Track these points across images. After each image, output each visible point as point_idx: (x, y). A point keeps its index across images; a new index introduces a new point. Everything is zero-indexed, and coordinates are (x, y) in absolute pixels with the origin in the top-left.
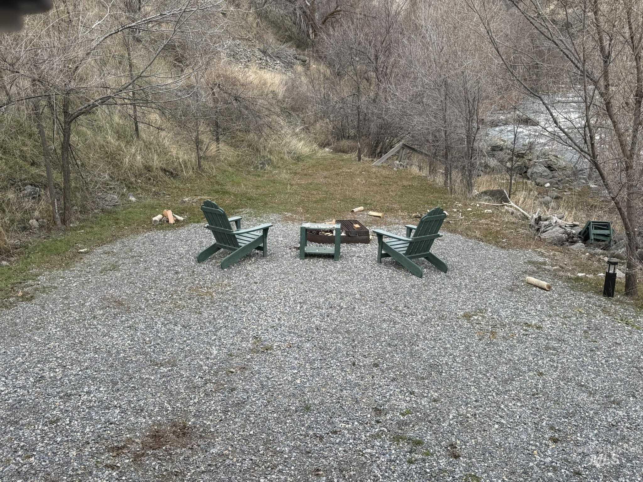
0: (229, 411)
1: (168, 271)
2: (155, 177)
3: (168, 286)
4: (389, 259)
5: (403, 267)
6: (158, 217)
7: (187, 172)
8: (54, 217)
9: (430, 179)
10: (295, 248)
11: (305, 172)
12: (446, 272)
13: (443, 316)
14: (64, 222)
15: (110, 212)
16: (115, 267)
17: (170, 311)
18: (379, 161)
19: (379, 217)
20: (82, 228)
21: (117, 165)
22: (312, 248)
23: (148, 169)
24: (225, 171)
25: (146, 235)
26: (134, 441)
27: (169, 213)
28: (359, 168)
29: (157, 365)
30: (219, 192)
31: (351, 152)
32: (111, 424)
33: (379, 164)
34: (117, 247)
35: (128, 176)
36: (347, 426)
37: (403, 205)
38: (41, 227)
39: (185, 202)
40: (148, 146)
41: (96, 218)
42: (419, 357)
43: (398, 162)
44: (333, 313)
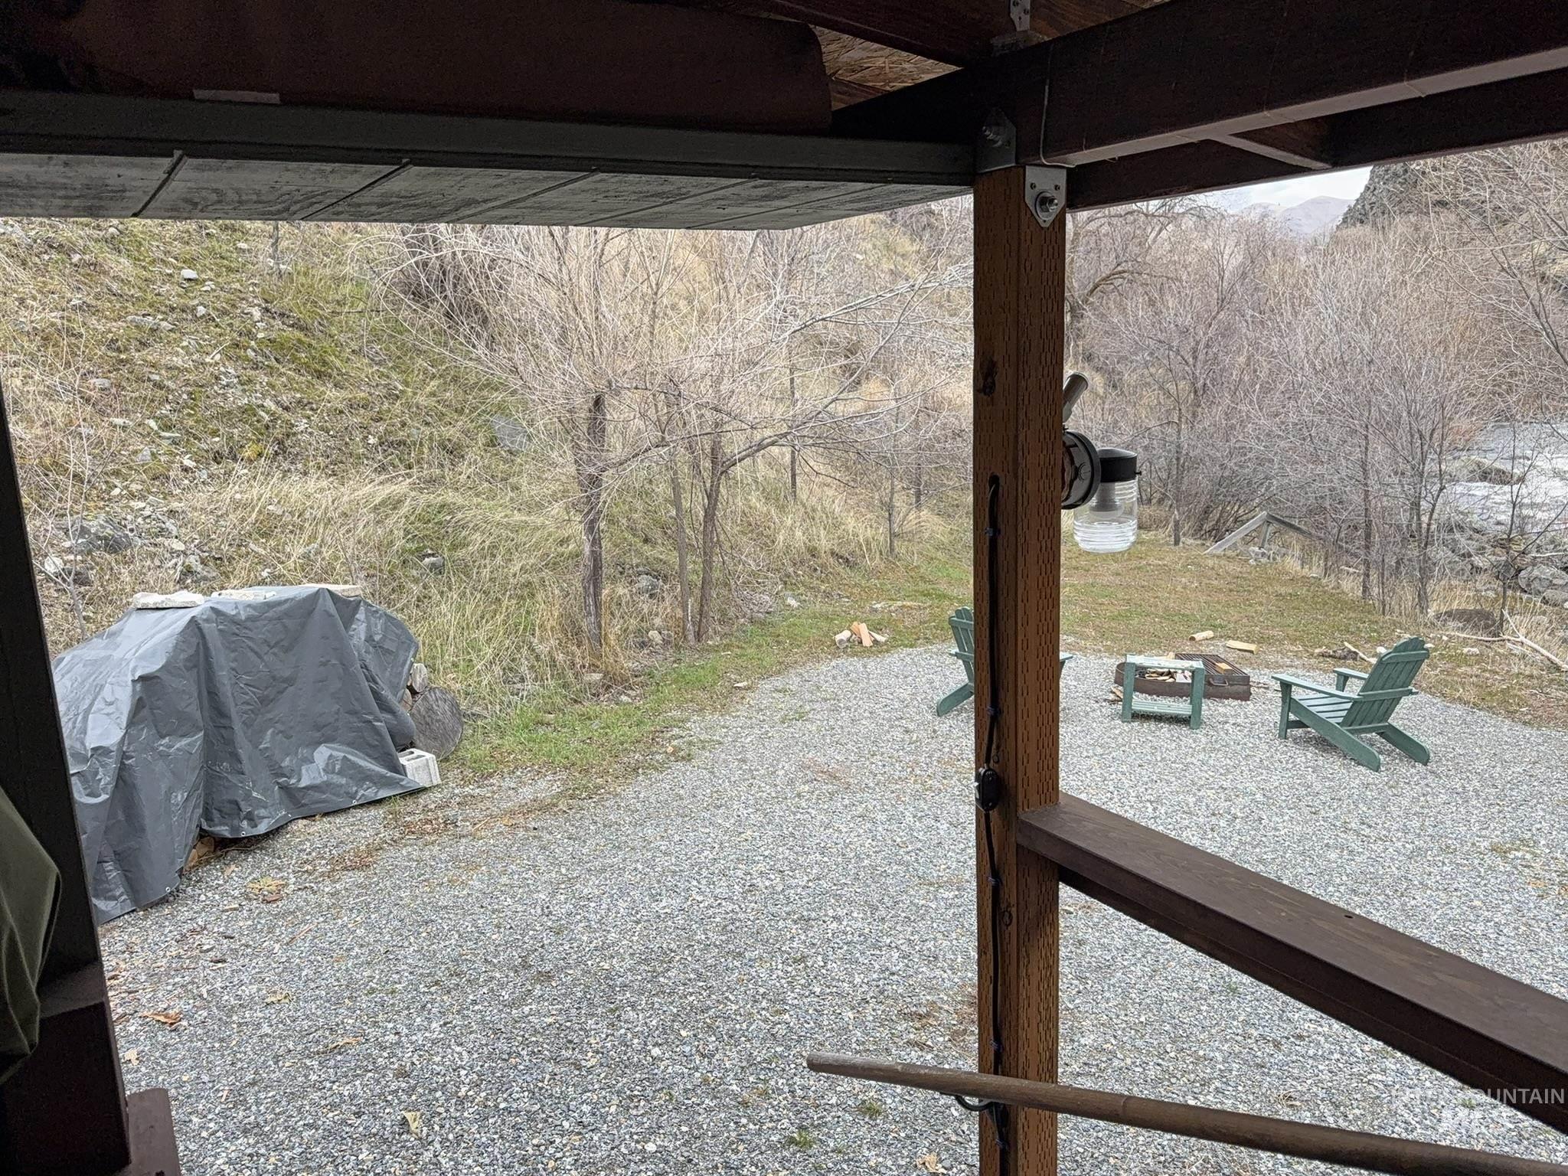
0: (1086, 978)
1: (892, 727)
2: (823, 566)
3: (901, 753)
4: (1299, 732)
5: (1334, 748)
6: (845, 635)
7: (871, 559)
8: (684, 629)
9: (1329, 582)
10: (1105, 700)
11: (1074, 563)
12: (1426, 765)
13: (1448, 847)
14: (698, 636)
15: (763, 623)
16: (801, 716)
17: (917, 796)
18: (1220, 546)
19: (1252, 652)
20: (727, 647)
21: (766, 544)
22: (1142, 702)
23: (813, 552)
24: (932, 559)
25: (833, 663)
26: (941, 1008)
27: (863, 629)
28: (1180, 559)
29: (931, 884)
30: (929, 594)
31: (1157, 529)
32: (893, 974)
33: (1220, 552)
34: (793, 681)
35: (783, 564)
36: (1320, 1029)
37: (1291, 631)
38: (666, 642)
39: (876, 610)
40: (810, 515)
41: (744, 632)
42: (1424, 920)
43: (1257, 549)
44: (1222, 825)
